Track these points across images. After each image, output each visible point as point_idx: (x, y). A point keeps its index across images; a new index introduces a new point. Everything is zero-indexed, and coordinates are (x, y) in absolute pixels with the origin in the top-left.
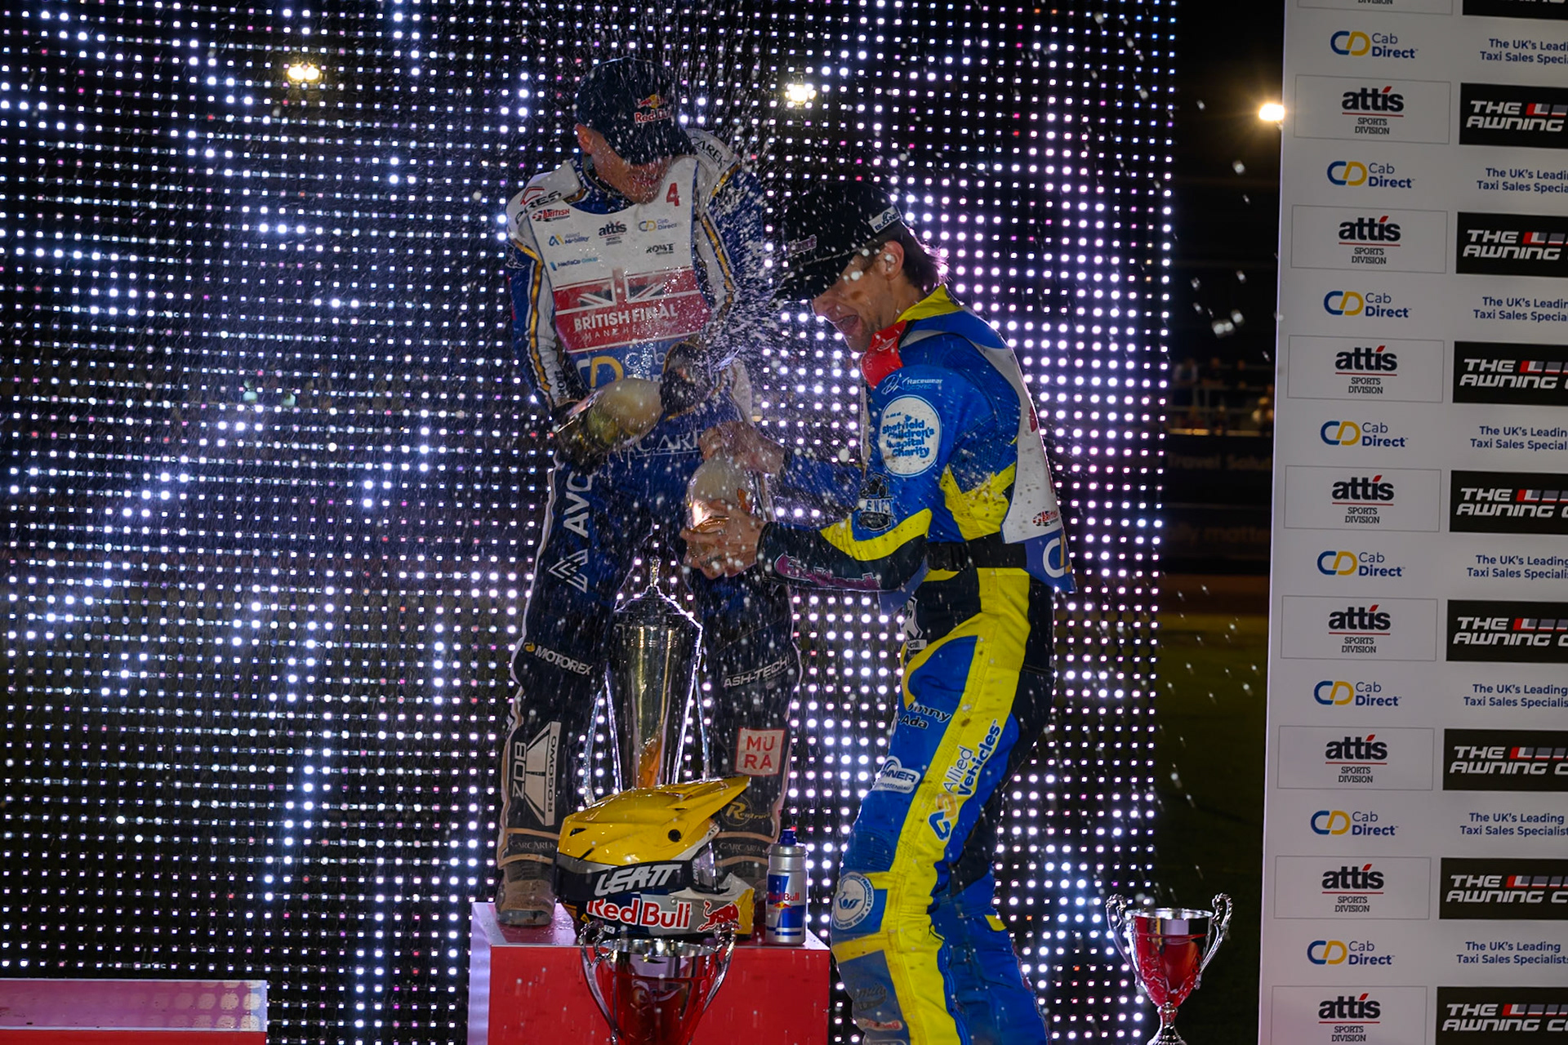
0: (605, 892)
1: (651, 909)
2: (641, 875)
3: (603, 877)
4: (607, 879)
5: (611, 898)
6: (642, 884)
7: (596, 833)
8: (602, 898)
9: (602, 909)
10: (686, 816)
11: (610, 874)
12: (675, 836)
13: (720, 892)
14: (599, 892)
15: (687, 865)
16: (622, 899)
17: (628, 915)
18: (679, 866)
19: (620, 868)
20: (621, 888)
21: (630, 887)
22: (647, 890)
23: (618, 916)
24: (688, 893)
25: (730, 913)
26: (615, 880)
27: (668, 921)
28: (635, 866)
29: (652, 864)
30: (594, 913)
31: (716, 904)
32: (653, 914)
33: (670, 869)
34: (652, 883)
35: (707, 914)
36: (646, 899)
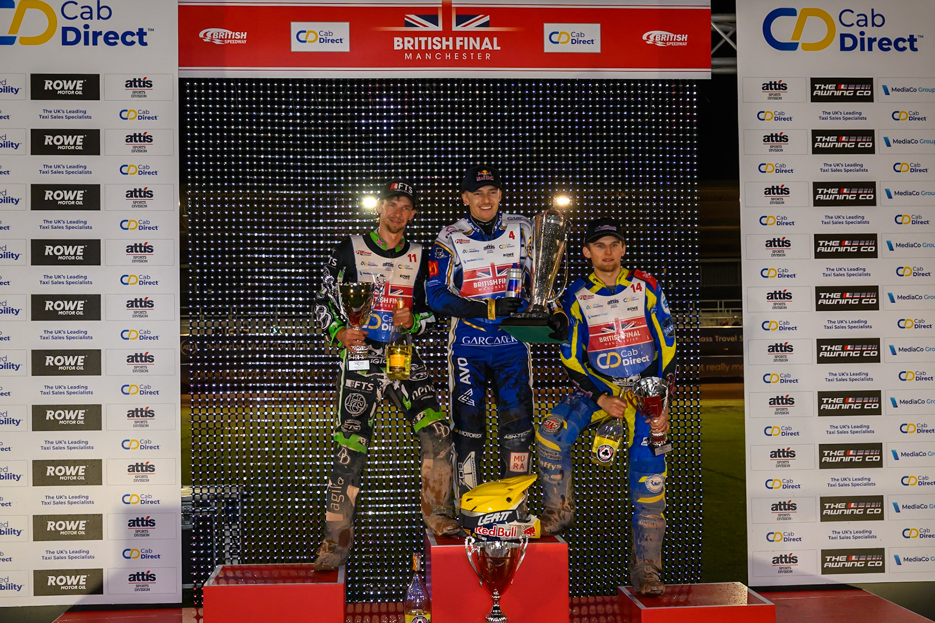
0: (482, 524)
1: (501, 530)
2: (497, 517)
3: (481, 518)
4: (483, 518)
5: (485, 526)
6: (497, 520)
7: (477, 500)
8: (481, 526)
9: (481, 530)
10: (513, 491)
11: (484, 516)
12: (509, 500)
13: (527, 522)
14: (479, 524)
15: (514, 511)
16: (489, 526)
17: (492, 533)
18: (511, 512)
19: (488, 514)
20: (488, 522)
21: (492, 521)
22: (499, 522)
23: (488, 533)
24: (515, 523)
25: (532, 530)
26: (486, 518)
27: (508, 534)
28: (494, 513)
29: (501, 512)
30: (478, 533)
31: (526, 526)
32: (502, 532)
33: (508, 513)
34: (501, 520)
35: (523, 530)
36: (499, 526)
